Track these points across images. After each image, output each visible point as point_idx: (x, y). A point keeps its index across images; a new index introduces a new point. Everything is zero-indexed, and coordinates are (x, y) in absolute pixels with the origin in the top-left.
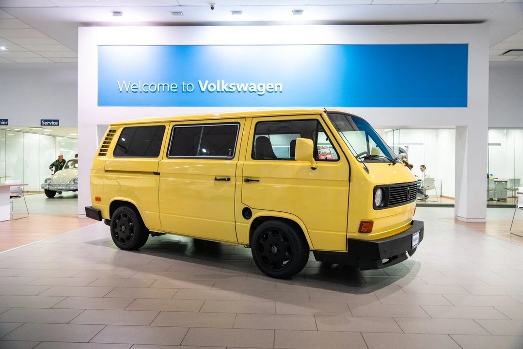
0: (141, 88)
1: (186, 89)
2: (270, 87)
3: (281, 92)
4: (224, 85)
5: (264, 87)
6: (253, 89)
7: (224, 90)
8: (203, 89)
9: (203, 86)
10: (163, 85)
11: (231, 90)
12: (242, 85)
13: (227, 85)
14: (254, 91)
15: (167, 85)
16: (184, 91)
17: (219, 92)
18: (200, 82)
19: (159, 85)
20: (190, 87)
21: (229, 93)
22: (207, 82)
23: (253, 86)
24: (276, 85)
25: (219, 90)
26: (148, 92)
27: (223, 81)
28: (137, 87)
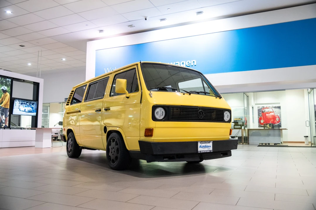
2: (189, 63)
3: (195, 65)
5: (184, 64)
23: (178, 63)
24: (192, 61)
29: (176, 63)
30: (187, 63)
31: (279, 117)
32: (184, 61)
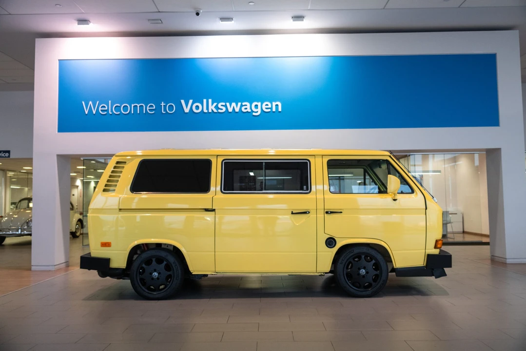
0: (112, 111)
1: (165, 110)
2: (267, 107)
3: (280, 112)
4: (212, 105)
5: (259, 107)
6: (246, 109)
8: (187, 110)
10: (138, 106)
11: (220, 111)
12: (234, 104)
13: (215, 104)
14: (247, 112)
15: (143, 106)
16: (163, 112)
17: (206, 113)
18: (183, 102)
19: (133, 105)
20: (171, 107)
21: (217, 114)
22: (191, 101)
23: (246, 105)
24: (274, 104)
25: (205, 111)
26: (119, 114)
27: (210, 101)
28: (106, 109)
29: (244, 104)
30: (264, 107)
32: (258, 102)
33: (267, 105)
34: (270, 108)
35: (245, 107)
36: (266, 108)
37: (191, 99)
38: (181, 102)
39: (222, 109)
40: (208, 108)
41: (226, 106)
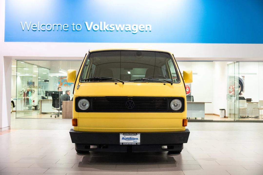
0: (40, 28)
1: (75, 28)
3: (150, 31)
4: (106, 26)
5: (137, 27)
6: (128, 28)
7: (106, 29)
8: (89, 29)
9: (89, 26)
10: (57, 25)
12: (120, 26)
13: (108, 25)
14: (129, 31)
15: (60, 25)
16: (74, 30)
17: (101, 31)
18: (87, 23)
19: (54, 25)
20: (79, 27)
21: (109, 32)
22: (92, 23)
23: (128, 26)
24: (147, 26)
25: (101, 29)
26: (45, 31)
27: (105, 23)
28: (36, 27)
31: (189, 88)
33: (142, 26)
34: (144, 29)
35: (128, 27)
36: (141, 29)
37: (92, 21)
38: (85, 23)
39: (112, 29)
40: (103, 28)
41: (115, 26)
